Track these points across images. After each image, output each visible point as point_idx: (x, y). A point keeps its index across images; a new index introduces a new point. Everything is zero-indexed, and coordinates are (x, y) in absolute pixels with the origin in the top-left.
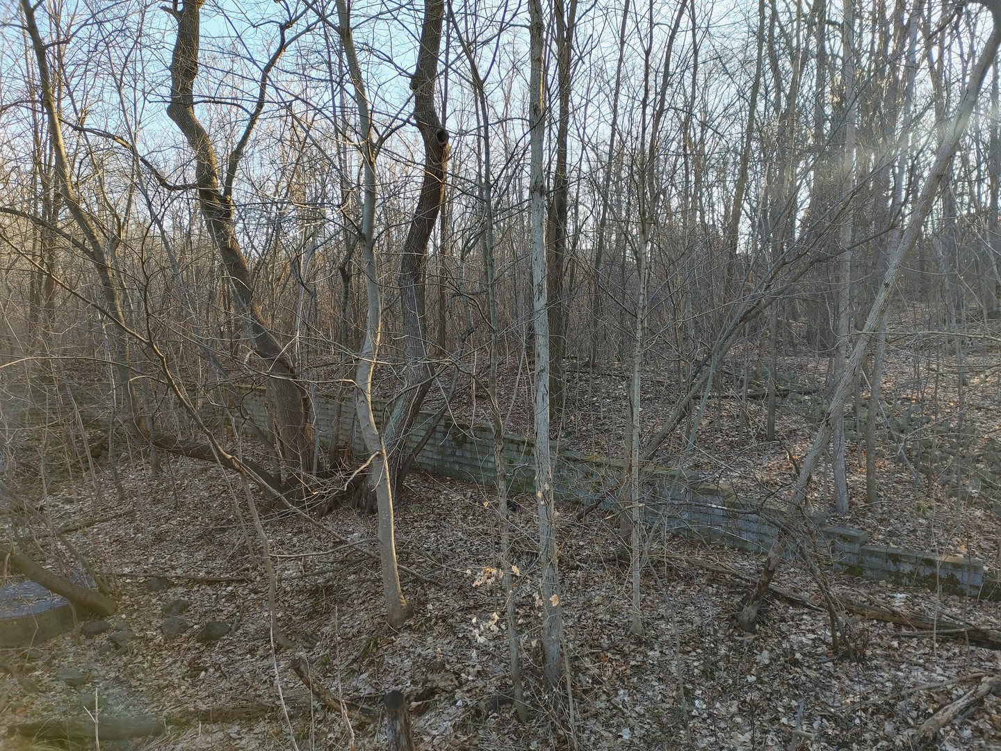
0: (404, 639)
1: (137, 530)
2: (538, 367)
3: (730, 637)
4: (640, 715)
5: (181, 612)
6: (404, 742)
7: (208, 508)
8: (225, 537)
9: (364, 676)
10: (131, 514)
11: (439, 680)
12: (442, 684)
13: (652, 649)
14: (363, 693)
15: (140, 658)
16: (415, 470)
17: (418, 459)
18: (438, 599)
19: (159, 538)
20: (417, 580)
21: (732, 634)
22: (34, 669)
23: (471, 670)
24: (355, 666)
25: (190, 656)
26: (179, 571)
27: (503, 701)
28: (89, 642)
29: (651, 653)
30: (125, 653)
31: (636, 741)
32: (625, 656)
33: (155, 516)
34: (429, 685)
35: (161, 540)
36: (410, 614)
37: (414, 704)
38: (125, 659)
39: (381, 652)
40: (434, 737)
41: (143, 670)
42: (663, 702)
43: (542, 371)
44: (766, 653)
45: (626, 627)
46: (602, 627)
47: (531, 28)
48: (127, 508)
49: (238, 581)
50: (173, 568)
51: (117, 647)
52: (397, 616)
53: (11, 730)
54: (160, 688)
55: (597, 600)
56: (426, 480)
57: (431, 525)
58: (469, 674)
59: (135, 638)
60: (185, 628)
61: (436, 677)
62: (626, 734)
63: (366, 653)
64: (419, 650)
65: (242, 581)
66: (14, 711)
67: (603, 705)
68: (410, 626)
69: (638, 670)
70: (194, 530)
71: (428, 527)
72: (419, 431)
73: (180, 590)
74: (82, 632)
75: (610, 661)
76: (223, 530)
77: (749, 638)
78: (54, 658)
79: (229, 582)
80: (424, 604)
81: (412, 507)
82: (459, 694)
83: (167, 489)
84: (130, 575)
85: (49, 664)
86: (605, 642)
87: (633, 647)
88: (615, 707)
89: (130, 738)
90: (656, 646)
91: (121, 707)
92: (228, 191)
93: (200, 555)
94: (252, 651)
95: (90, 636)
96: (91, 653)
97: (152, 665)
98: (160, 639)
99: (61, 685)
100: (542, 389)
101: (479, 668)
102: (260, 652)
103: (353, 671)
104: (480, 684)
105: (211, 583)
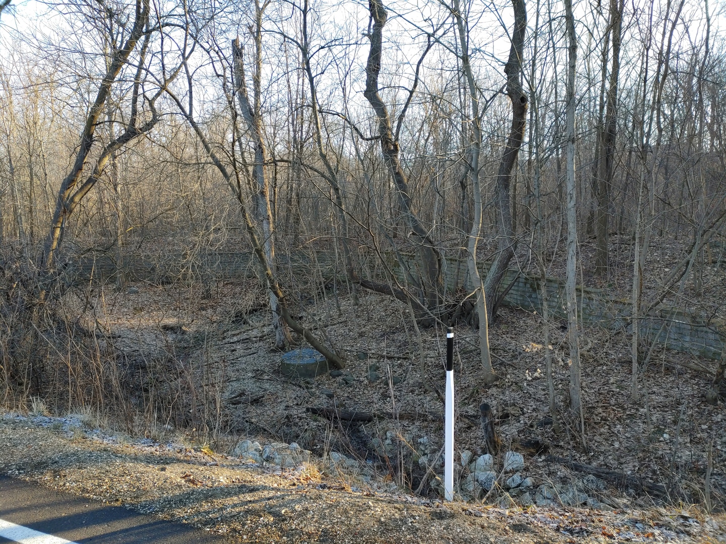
0: (493, 391)
1: (350, 331)
2: (570, 239)
3: (698, 406)
4: (627, 438)
5: (375, 371)
6: (490, 429)
7: (386, 321)
8: (396, 337)
9: (471, 406)
10: (345, 322)
11: (511, 410)
12: (513, 412)
13: (643, 407)
14: (470, 414)
15: (358, 390)
16: (506, 305)
17: (507, 298)
18: (513, 373)
19: (361, 335)
20: (502, 364)
21: (700, 405)
22: (312, 388)
23: (530, 407)
24: (466, 401)
25: (381, 391)
26: (373, 351)
27: (547, 424)
28: (334, 380)
29: (642, 410)
30: (351, 387)
31: (622, 448)
32: (624, 409)
33: (358, 324)
34: (505, 411)
35: (362, 336)
36: (497, 379)
37: (497, 420)
38: (351, 389)
39: (480, 396)
40: (507, 435)
41: (360, 395)
42: (643, 433)
43: (571, 242)
44: (720, 416)
45: (629, 396)
46: (613, 395)
47: (569, 49)
48: (343, 319)
49: (403, 358)
50: (370, 350)
51: (347, 383)
52: (489, 379)
53: (308, 410)
54: (368, 403)
55: (612, 381)
56: (512, 312)
57: (513, 336)
58: (528, 409)
59: (354, 380)
60: (378, 378)
61: (510, 408)
62: (617, 445)
63: (472, 395)
64: (501, 397)
65: (405, 359)
66: (307, 403)
67: (605, 431)
68: (496, 385)
69: (631, 416)
70: (378, 332)
71: (511, 338)
72: (507, 281)
73: (374, 360)
74: (331, 375)
75: (614, 410)
76: (394, 333)
77: (711, 407)
78: (319, 384)
79: (399, 358)
80: (506, 375)
81: (502, 326)
82: (522, 418)
83: (363, 311)
84: (350, 351)
85: (317, 387)
86: (613, 402)
87: (630, 406)
88: (613, 433)
89: (358, 421)
90: (645, 407)
91: (352, 409)
92: (397, 139)
93: (383, 344)
94: (412, 392)
95: (334, 377)
96: (335, 385)
97: (364, 393)
98: (366, 382)
99: (324, 396)
100: (571, 252)
101: (534, 407)
102: (417, 392)
103: (465, 404)
104: (535, 414)
105: (389, 358)
